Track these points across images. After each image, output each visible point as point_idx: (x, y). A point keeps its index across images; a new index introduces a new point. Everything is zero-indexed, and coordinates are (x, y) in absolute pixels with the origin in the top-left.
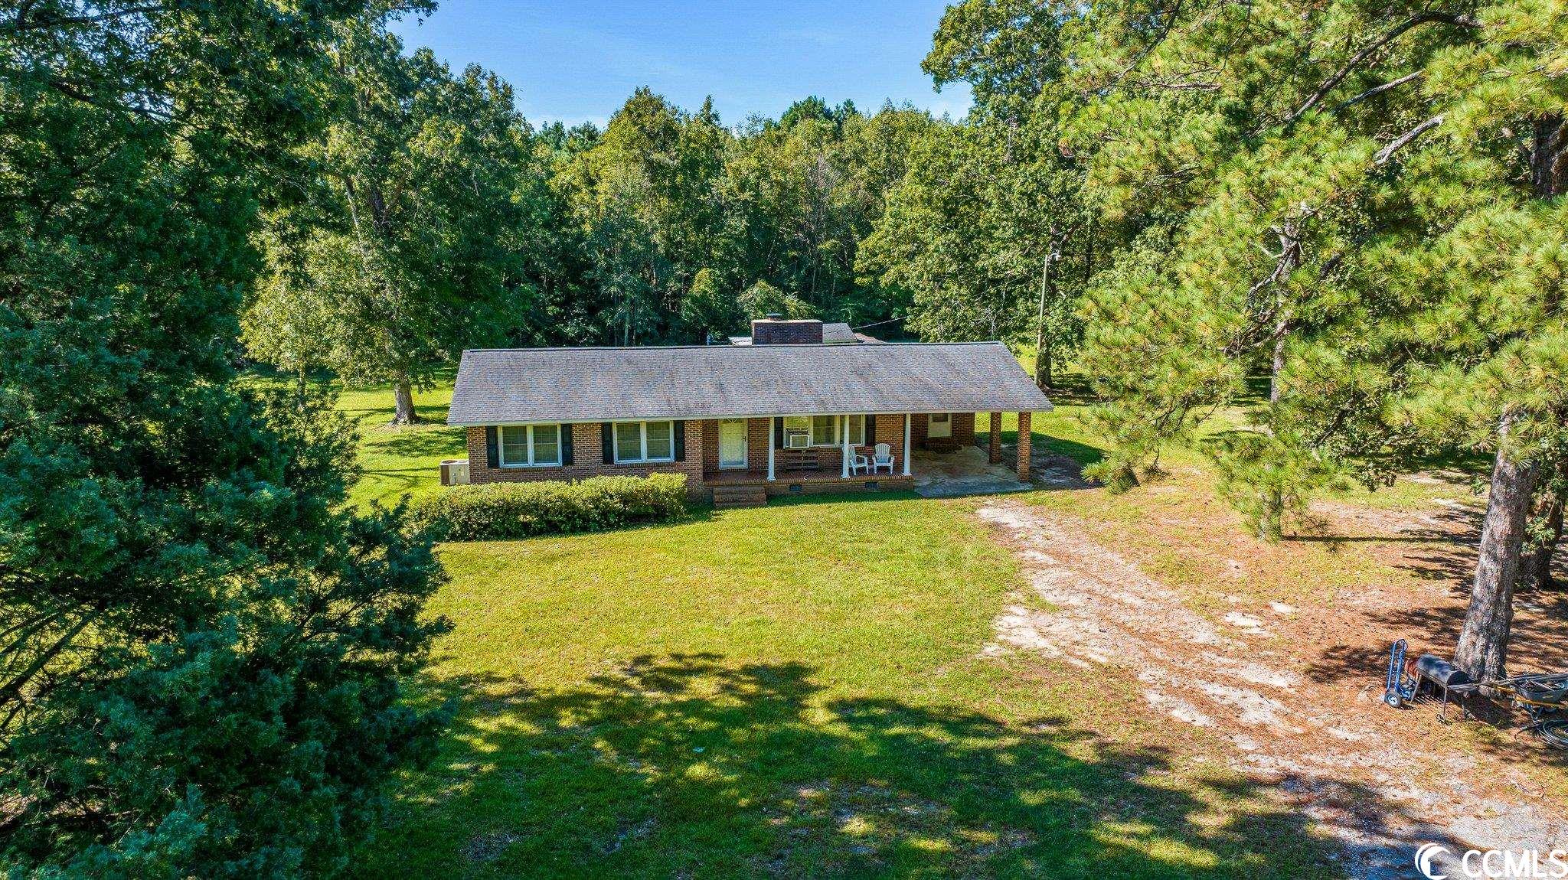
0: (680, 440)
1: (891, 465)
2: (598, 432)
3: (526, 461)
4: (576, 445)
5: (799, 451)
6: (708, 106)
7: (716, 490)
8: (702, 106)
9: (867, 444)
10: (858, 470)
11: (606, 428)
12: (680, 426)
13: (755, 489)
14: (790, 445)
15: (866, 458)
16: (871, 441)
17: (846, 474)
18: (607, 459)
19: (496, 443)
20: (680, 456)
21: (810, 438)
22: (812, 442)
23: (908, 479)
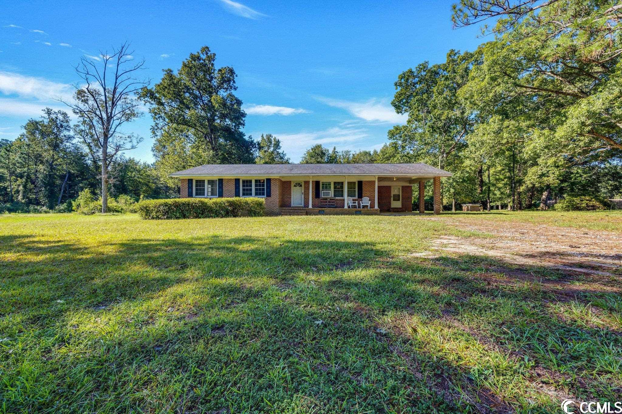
0: (269, 187)
1: (369, 205)
2: (234, 183)
3: (204, 195)
4: (224, 189)
5: (326, 199)
6: (335, 149)
7: (283, 211)
9: (359, 198)
10: (353, 206)
11: (237, 181)
12: (269, 180)
13: (302, 211)
14: (322, 196)
15: (357, 202)
16: (360, 196)
17: (346, 207)
18: (237, 194)
19: (192, 186)
20: (269, 195)
21: (332, 193)
22: (333, 195)
23: (377, 210)
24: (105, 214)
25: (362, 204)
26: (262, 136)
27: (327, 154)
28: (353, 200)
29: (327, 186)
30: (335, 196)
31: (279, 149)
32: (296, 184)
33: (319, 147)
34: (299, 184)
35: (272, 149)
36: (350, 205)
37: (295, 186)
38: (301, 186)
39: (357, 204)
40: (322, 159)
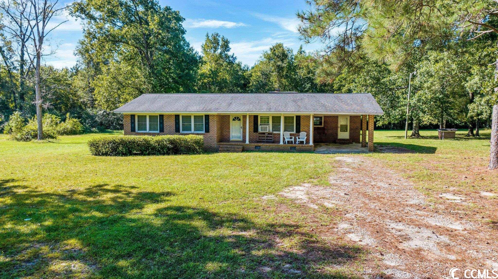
0: (207, 123)
1: (304, 140)
2: (174, 118)
3: (146, 130)
4: (165, 124)
5: (264, 134)
6: (301, 48)
7: (221, 146)
8: (299, 48)
9: (297, 132)
10: (288, 142)
11: (177, 117)
12: (207, 117)
13: (239, 147)
14: (260, 130)
15: (293, 137)
16: (298, 131)
17: (281, 143)
18: (177, 130)
19: (134, 122)
20: (207, 130)
21: (269, 128)
22: (271, 131)
23: (311, 146)
24: (42, 141)
25: (298, 140)
26: (207, 36)
27: (290, 55)
28: (291, 135)
29: (265, 120)
30: (273, 131)
31: (228, 51)
32: (235, 118)
33: (280, 46)
34: (238, 118)
35: (219, 51)
36: (286, 140)
37: (234, 120)
38: (240, 120)
39: (293, 140)
40: (283, 62)
